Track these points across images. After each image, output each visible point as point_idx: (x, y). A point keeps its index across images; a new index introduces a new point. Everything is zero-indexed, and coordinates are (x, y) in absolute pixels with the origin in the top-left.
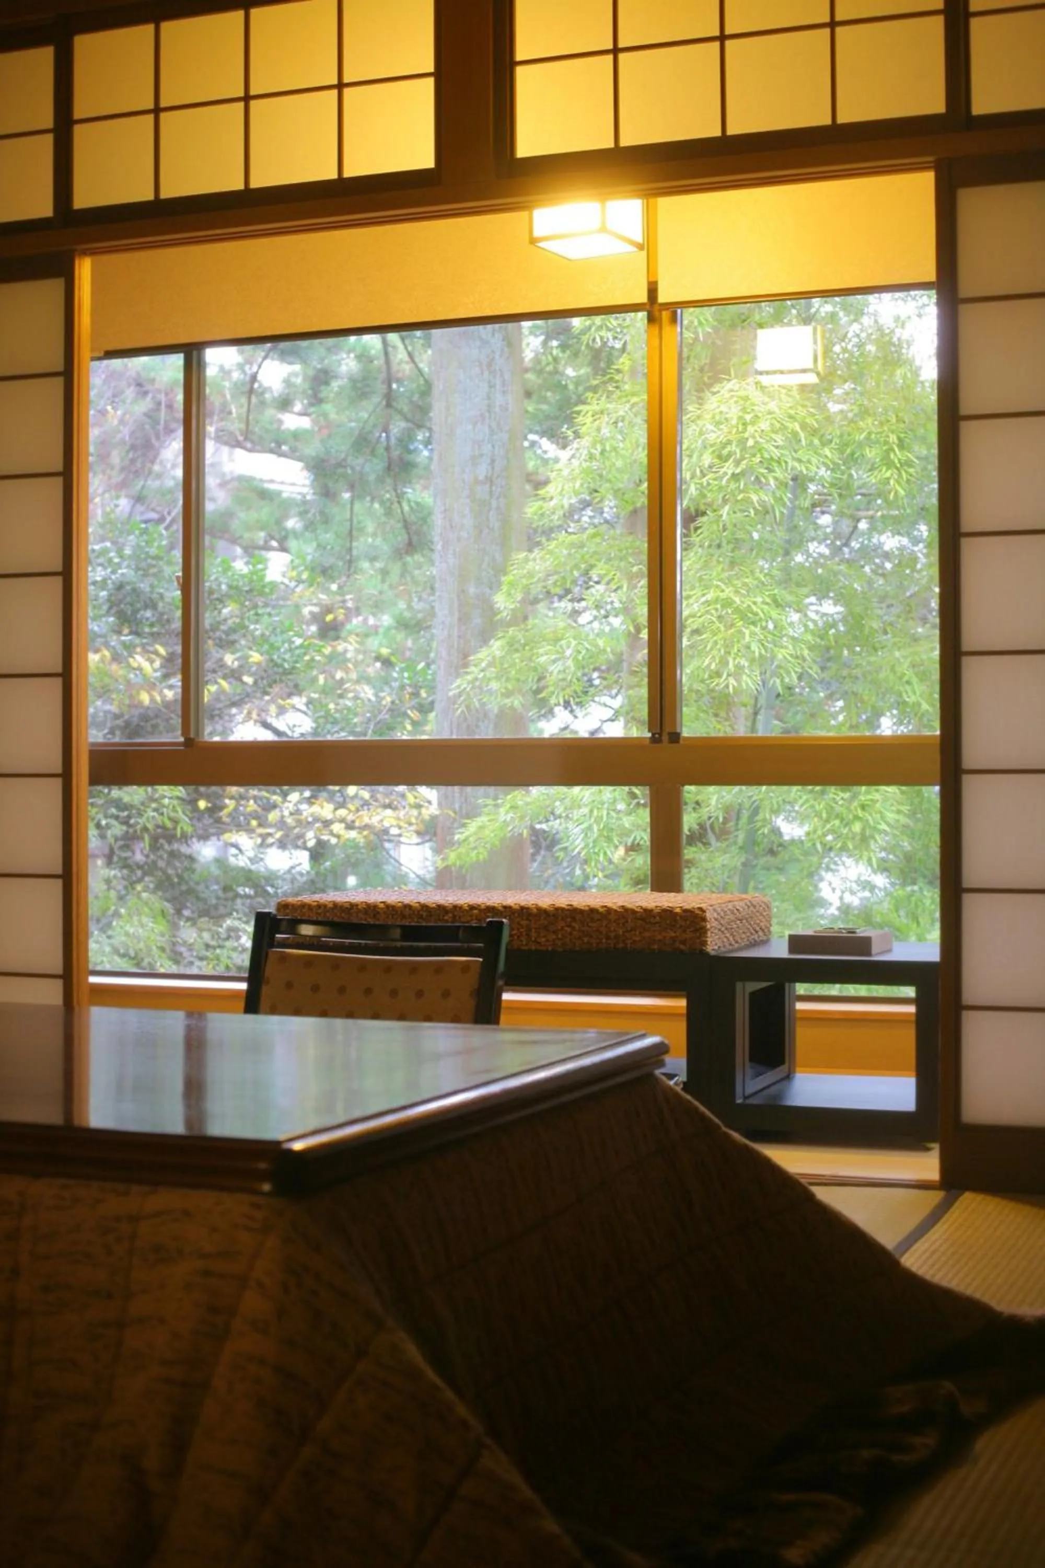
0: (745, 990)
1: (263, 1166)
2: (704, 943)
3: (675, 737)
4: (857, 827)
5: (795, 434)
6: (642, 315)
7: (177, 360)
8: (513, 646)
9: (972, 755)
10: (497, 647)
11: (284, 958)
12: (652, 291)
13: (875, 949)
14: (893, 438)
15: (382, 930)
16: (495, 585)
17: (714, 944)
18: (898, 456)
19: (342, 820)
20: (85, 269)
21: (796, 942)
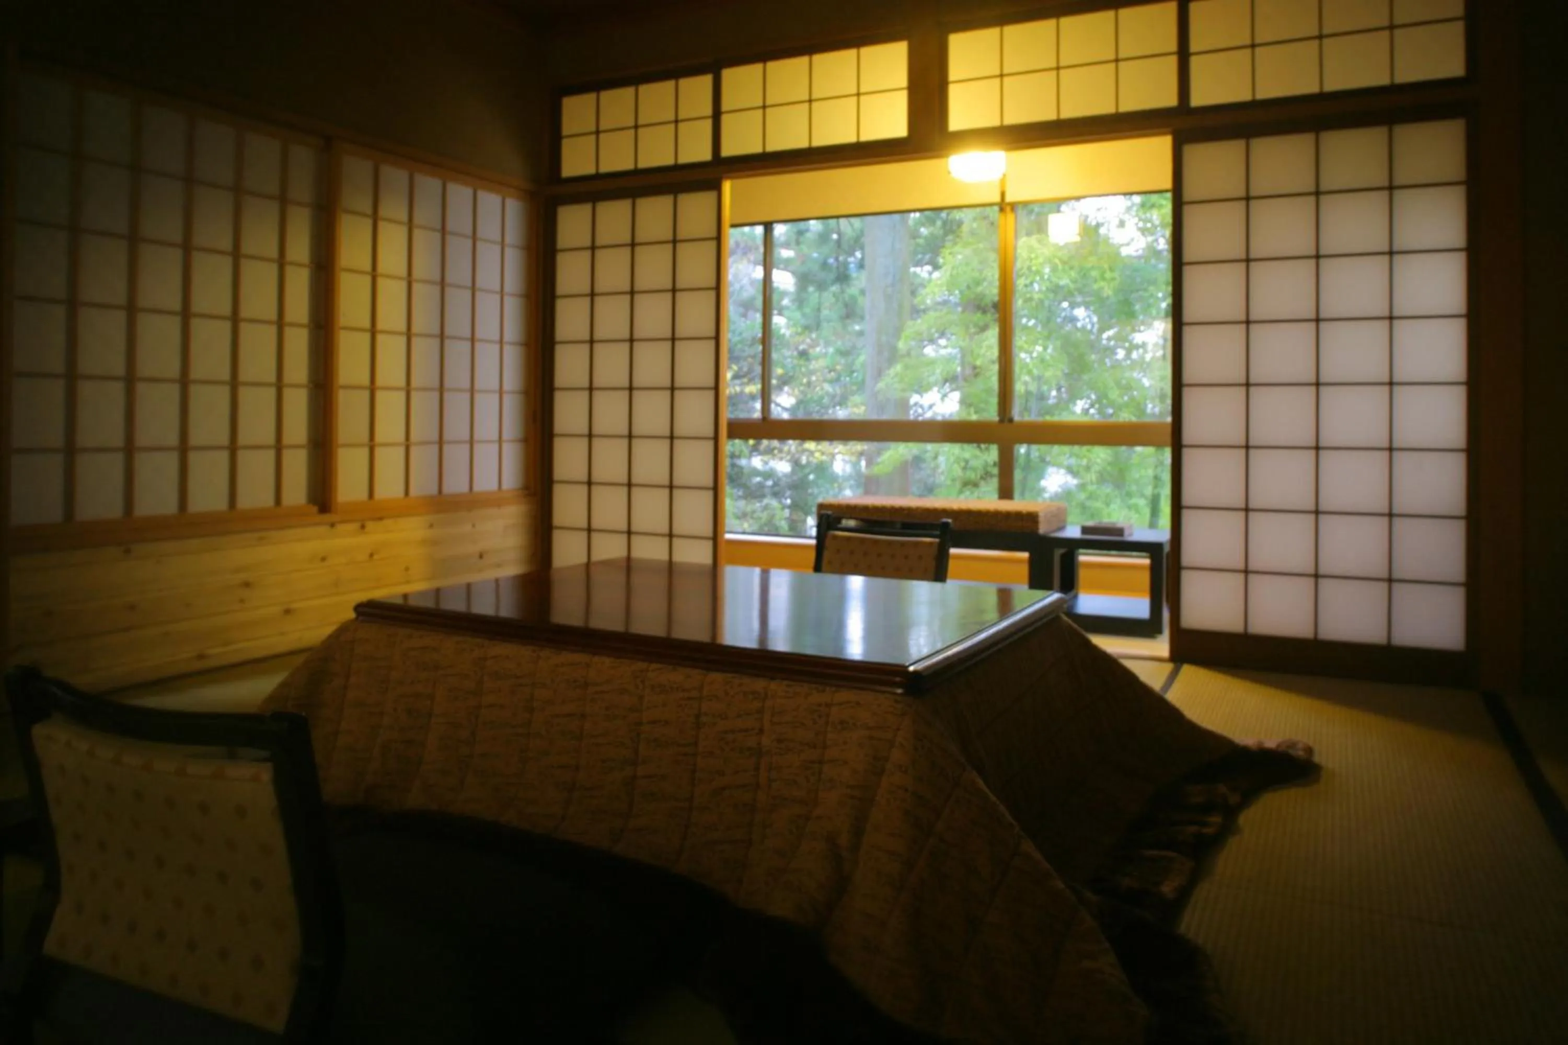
0: (1058, 552)
1: (898, 679)
2: (1037, 529)
3: (1011, 420)
4: (1085, 462)
5: (1056, 265)
6: (996, 208)
7: (759, 230)
8: (906, 367)
9: (1188, 436)
10: (898, 367)
11: (835, 537)
12: (1003, 195)
13: (1126, 533)
14: (1106, 266)
15: (891, 524)
16: (898, 337)
17: (1042, 529)
18: (1108, 275)
19: (819, 451)
20: (727, 186)
21: (1085, 530)
